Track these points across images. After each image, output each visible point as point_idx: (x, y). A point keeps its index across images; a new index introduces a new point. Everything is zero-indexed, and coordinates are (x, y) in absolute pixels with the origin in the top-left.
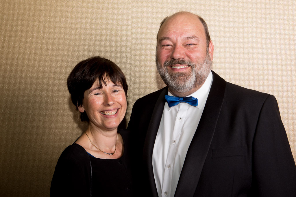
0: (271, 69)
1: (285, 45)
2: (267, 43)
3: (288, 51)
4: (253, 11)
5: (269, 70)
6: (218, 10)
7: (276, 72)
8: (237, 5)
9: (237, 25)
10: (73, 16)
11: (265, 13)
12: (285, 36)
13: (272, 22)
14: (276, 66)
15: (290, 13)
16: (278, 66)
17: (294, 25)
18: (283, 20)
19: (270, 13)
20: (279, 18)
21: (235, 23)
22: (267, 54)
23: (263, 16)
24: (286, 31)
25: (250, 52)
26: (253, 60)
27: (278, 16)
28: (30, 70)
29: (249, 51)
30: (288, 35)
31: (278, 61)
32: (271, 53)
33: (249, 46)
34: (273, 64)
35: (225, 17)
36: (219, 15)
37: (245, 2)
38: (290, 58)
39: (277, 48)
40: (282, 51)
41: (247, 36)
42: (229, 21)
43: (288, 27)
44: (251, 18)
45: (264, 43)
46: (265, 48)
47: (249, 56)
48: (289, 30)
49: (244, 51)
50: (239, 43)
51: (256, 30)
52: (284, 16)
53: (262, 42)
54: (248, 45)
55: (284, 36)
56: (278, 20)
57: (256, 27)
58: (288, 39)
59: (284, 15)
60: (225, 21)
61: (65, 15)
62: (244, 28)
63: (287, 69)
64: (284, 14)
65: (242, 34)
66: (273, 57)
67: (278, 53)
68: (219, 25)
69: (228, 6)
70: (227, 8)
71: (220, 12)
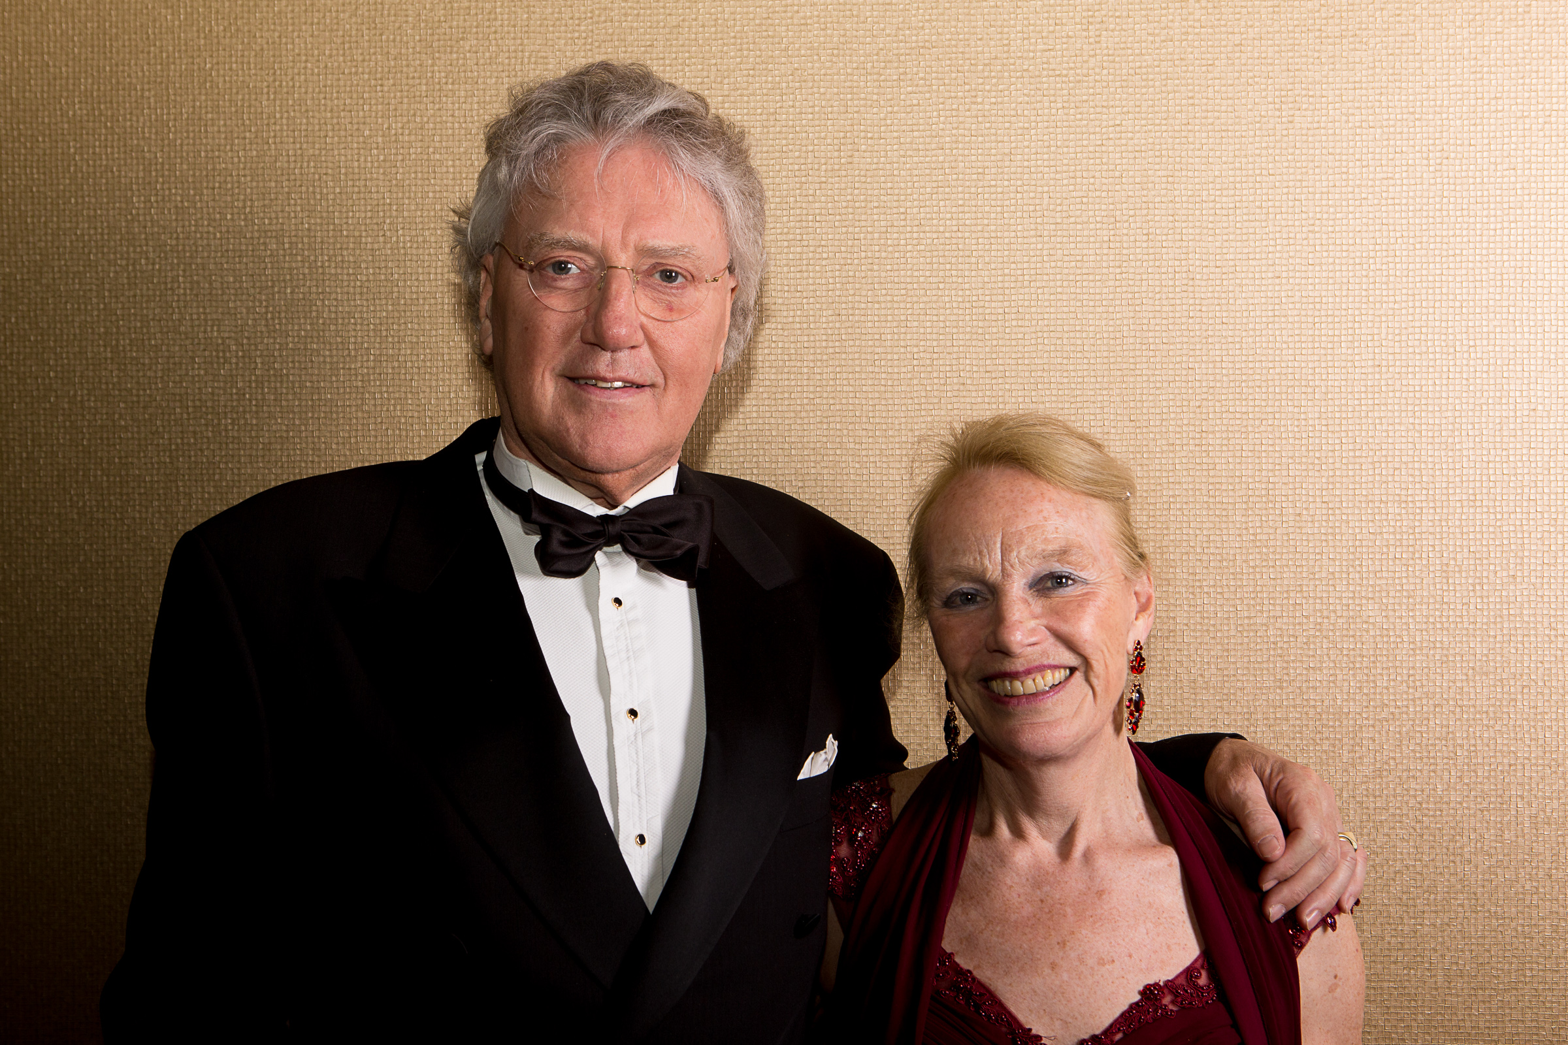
0: (1317, 383)
2: (1299, 248)
4: (1223, 82)
5: (1310, 390)
6: (1041, 83)
8: (1141, 54)
9: (1137, 155)
10: (298, 114)
11: (1283, 93)
12: (1392, 214)
13: (1324, 138)
15: (1415, 94)
17: (1438, 154)
18: (1379, 131)
19: (1311, 93)
20: (1358, 118)
21: (1131, 149)
23: (1275, 109)
24: (1398, 188)
26: (1226, 337)
27: (1351, 111)
28: (75, 395)
30: (1404, 208)
31: (1356, 345)
33: (1205, 263)
34: (1330, 358)
35: (1079, 117)
36: (1047, 104)
37: (1181, 41)
38: (1417, 324)
41: (1191, 212)
42: (1098, 137)
43: (1404, 168)
44: (1210, 121)
52: (1384, 110)
56: (1352, 132)
60: (1079, 137)
61: (253, 110)
64: (1383, 98)
68: (1046, 156)
69: (1092, 60)
70: (1085, 71)
71: (1052, 92)
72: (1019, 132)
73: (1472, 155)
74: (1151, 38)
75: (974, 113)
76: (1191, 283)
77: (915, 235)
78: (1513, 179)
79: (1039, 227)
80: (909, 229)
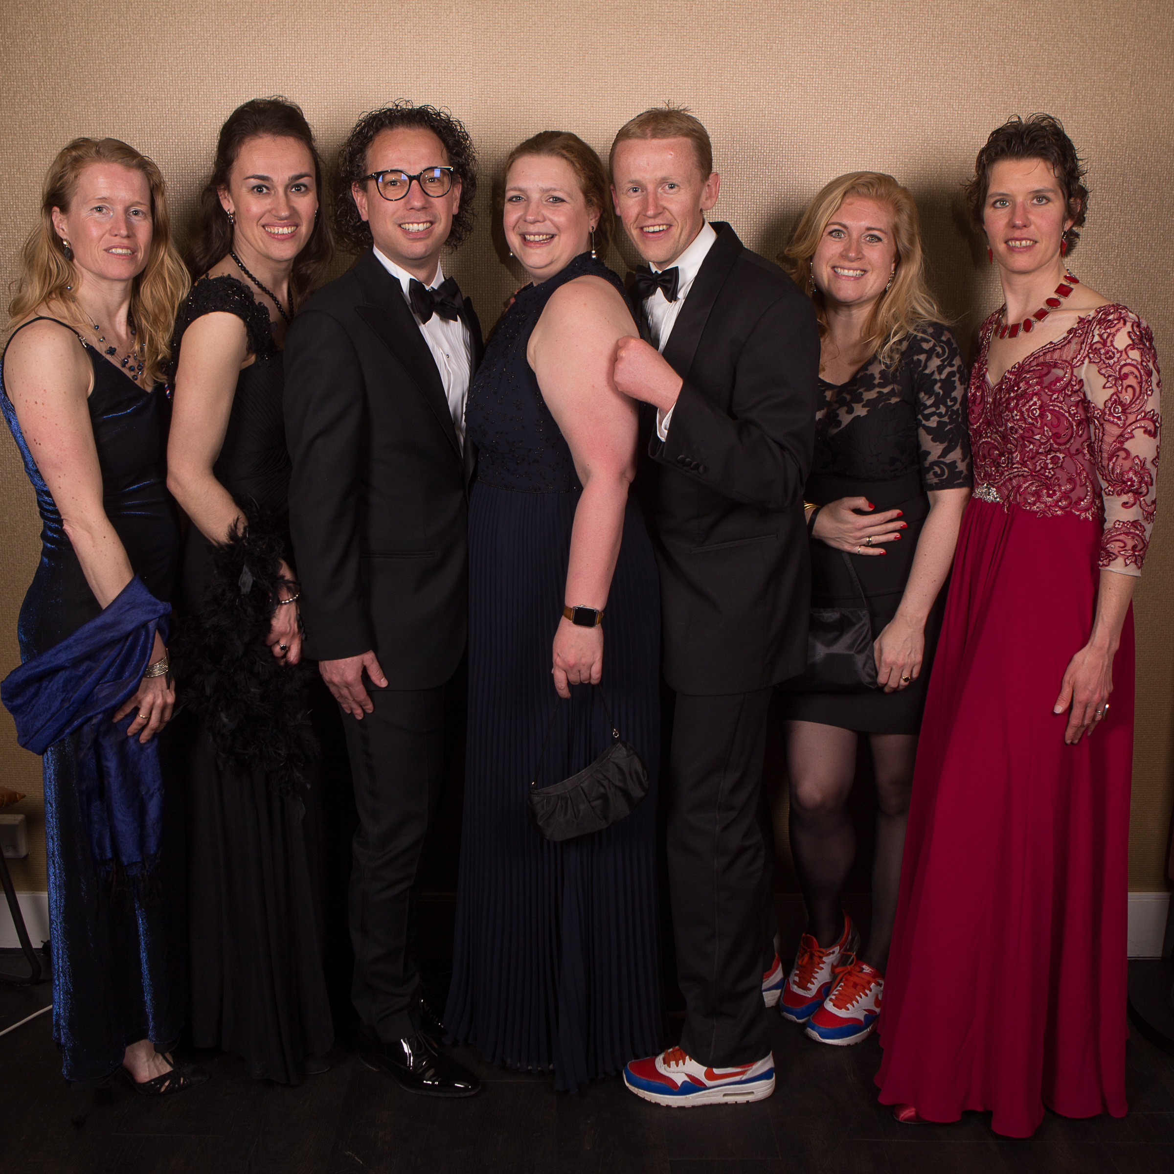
0: (778, 163)
1: (810, 110)
2: (772, 104)
3: (815, 124)
4: (744, 30)
5: (775, 165)
6: (667, 26)
7: (789, 171)
8: (709, 16)
9: (707, 60)
11: (768, 36)
12: (811, 91)
13: (785, 56)
14: (789, 157)
15: (823, 39)
16: (793, 156)
17: (831, 66)
18: (807, 54)
19: (780, 36)
20: (799, 48)
21: (704, 57)
22: (771, 129)
23: (765, 43)
24: (814, 80)
25: (735, 123)
26: (742, 141)
27: (796, 45)
29: (733, 120)
30: (816, 88)
31: (795, 146)
32: (779, 127)
33: (734, 109)
34: (784, 152)
35: (682, 42)
36: (669, 36)
37: (726, 10)
38: (820, 139)
39: (794, 116)
40: (804, 124)
41: (728, 86)
42: (690, 51)
43: (817, 71)
44: (738, 46)
45: (764, 103)
46: (767, 115)
47: (733, 131)
48: (820, 77)
49: (722, 120)
50: (712, 103)
51: (750, 74)
52: (810, 45)
53: (762, 101)
54: (731, 108)
55: (808, 91)
56: (796, 54)
57: (749, 67)
58: (816, 97)
59: (810, 43)
60: (682, 51)
62: (723, 69)
63: (814, 164)
64: (810, 40)
65: (717, 83)
66: (785, 135)
67: (796, 127)
68: (668, 59)
69: (689, 18)
70: (685, 22)
71: (671, 31)
72: (657, 48)
73: (845, 67)
74: (713, 9)
75: (638, 39)
76: (727, 117)
77: (612, 92)
78: (861, 78)
79: (665, 90)
80: (609, 89)
